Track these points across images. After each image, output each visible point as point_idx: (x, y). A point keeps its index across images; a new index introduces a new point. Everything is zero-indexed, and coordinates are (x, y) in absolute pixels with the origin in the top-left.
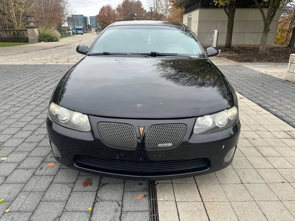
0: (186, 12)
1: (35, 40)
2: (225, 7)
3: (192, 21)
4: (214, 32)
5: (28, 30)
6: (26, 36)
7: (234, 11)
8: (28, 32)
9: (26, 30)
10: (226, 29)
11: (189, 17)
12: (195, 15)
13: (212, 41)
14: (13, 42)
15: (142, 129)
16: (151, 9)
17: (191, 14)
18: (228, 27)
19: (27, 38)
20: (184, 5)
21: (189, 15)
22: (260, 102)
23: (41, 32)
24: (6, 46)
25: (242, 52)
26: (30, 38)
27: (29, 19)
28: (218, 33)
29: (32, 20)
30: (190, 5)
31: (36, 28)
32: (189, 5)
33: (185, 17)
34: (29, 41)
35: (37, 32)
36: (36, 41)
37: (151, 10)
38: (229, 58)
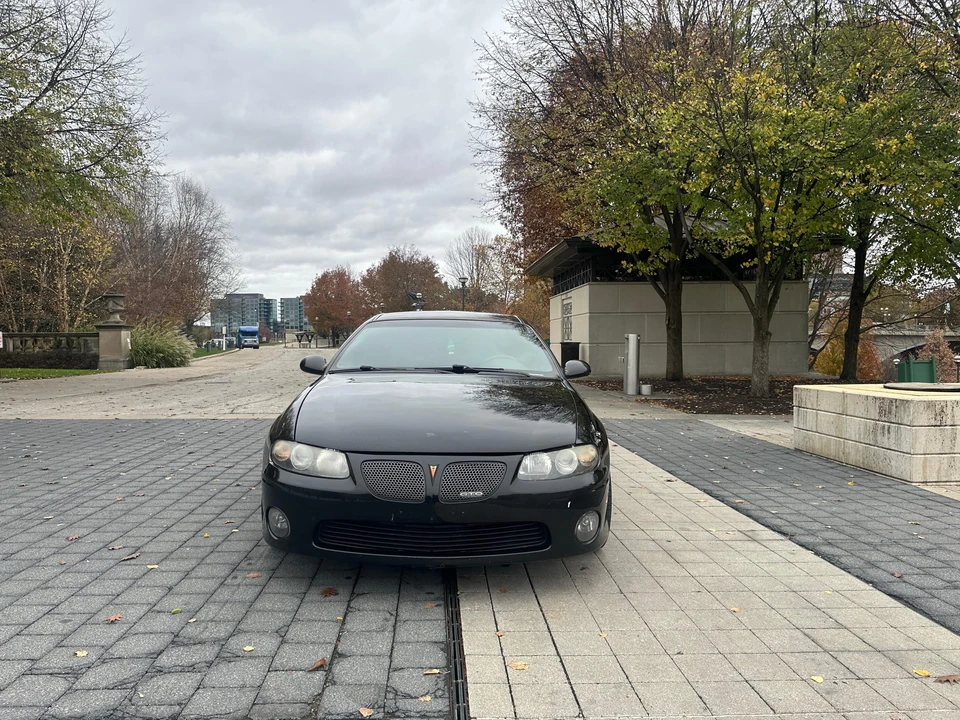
0: (556, 291)
1: (116, 361)
2: (654, 280)
3: (574, 312)
4: (628, 339)
5: (101, 333)
6: (94, 350)
7: (679, 289)
8: (101, 341)
9: (97, 335)
10: (662, 333)
11: (565, 302)
12: (580, 297)
13: (625, 362)
14: (51, 366)
15: (433, 469)
16: (463, 280)
17: (569, 295)
18: (668, 328)
19: (96, 357)
20: (552, 271)
21: (564, 297)
22: (710, 488)
23: (140, 340)
24: (34, 378)
25: (710, 392)
26: (104, 356)
27: (111, 304)
28: (639, 342)
29: (120, 308)
30: (567, 272)
31: (126, 328)
32: (563, 274)
33: (556, 303)
34: (101, 364)
35: (129, 340)
36: (122, 365)
37: (464, 283)
38: (670, 404)
